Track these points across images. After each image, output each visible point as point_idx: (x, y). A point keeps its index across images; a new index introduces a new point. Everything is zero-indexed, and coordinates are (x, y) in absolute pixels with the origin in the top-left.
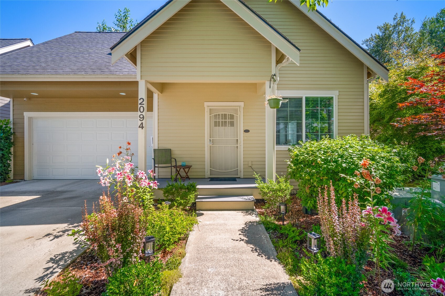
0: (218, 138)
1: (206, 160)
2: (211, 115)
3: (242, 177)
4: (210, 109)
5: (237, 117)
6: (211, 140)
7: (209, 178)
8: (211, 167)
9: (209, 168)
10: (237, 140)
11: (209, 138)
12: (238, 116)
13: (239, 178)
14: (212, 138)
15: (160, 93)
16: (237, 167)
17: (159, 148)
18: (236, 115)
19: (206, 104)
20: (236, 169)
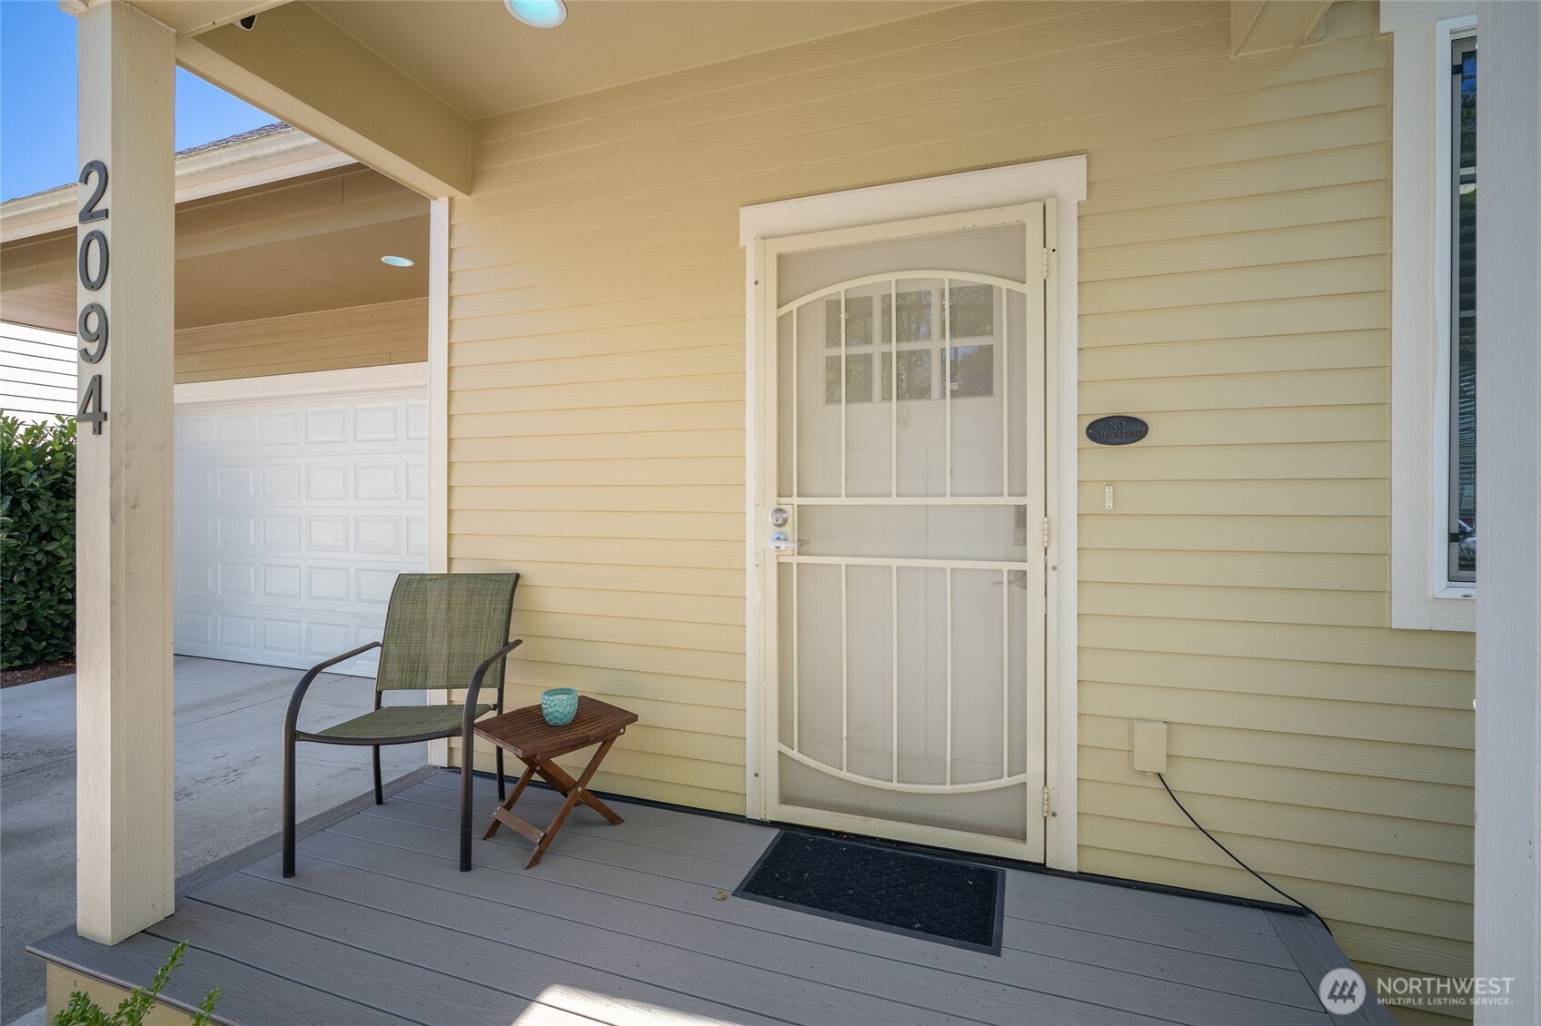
0: (843, 501)
1: (750, 677)
2: (784, 310)
3: (1065, 857)
4: (780, 257)
5: (1018, 301)
6: (791, 514)
7: (774, 824)
8: (783, 737)
9: (774, 745)
10: (1021, 513)
11: (772, 501)
12: (1032, 291)
13: (1040, 868)
14: (796, 501)
15: (460, 196)
16: (1019, 765)
17: (458, 569)
18: (1005, 284)
19: (753, 220)
20: (1006, 781)
